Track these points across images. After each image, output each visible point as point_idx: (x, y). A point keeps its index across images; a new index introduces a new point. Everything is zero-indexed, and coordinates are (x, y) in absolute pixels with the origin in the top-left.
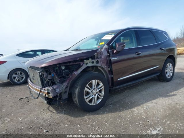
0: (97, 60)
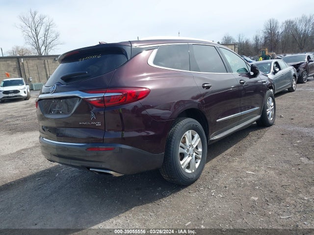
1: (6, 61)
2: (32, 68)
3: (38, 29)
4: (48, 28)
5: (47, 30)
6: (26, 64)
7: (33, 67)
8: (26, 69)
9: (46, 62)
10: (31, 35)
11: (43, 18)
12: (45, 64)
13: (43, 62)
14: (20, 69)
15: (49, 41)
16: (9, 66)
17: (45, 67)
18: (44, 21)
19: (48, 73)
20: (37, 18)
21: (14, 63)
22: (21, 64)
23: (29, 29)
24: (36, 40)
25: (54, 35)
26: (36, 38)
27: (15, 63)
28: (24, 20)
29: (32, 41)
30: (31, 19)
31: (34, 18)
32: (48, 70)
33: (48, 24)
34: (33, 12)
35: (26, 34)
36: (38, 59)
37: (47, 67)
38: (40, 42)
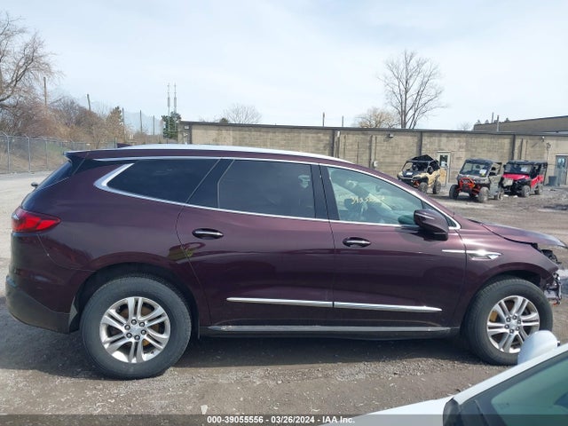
1: (317, 133)
2: (350, 147)
3: (411, 82)
4: (426, 79)
5: (424, 84)
6: (343, 141)
7: (352, 145)
8: (341, 146)
9: (374, 139)
10: (396, 90)
11: (423, 64)
12: (371, 142)
13: (369, 138)
14: (333, 148)
15: (422, 102)
16: (320, 140)
17: (370, 146)
18: (424, 67)
19: (373, 157)
20: (413, 63)
21: (326, 138)
22: (336, 139)
23: (396, 82)
24: (404, 99)
25: (433, 92)
26: (404, 96)
27: (328, 138)
28: (392, 67)
29: (395, 101)
30: (402, 66)
31: (407, 64)
32: (373, 151)
33: (428, 73)
34: (409, 53)
35: (389, 88)
36: (363, 134)
37: (373, 148)
38: (410, 102)
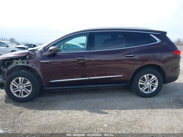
0: (27, 61)
